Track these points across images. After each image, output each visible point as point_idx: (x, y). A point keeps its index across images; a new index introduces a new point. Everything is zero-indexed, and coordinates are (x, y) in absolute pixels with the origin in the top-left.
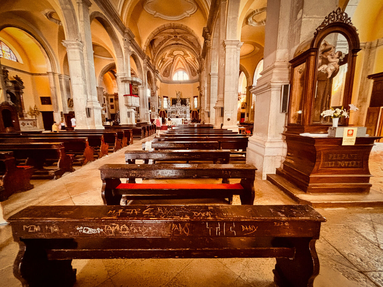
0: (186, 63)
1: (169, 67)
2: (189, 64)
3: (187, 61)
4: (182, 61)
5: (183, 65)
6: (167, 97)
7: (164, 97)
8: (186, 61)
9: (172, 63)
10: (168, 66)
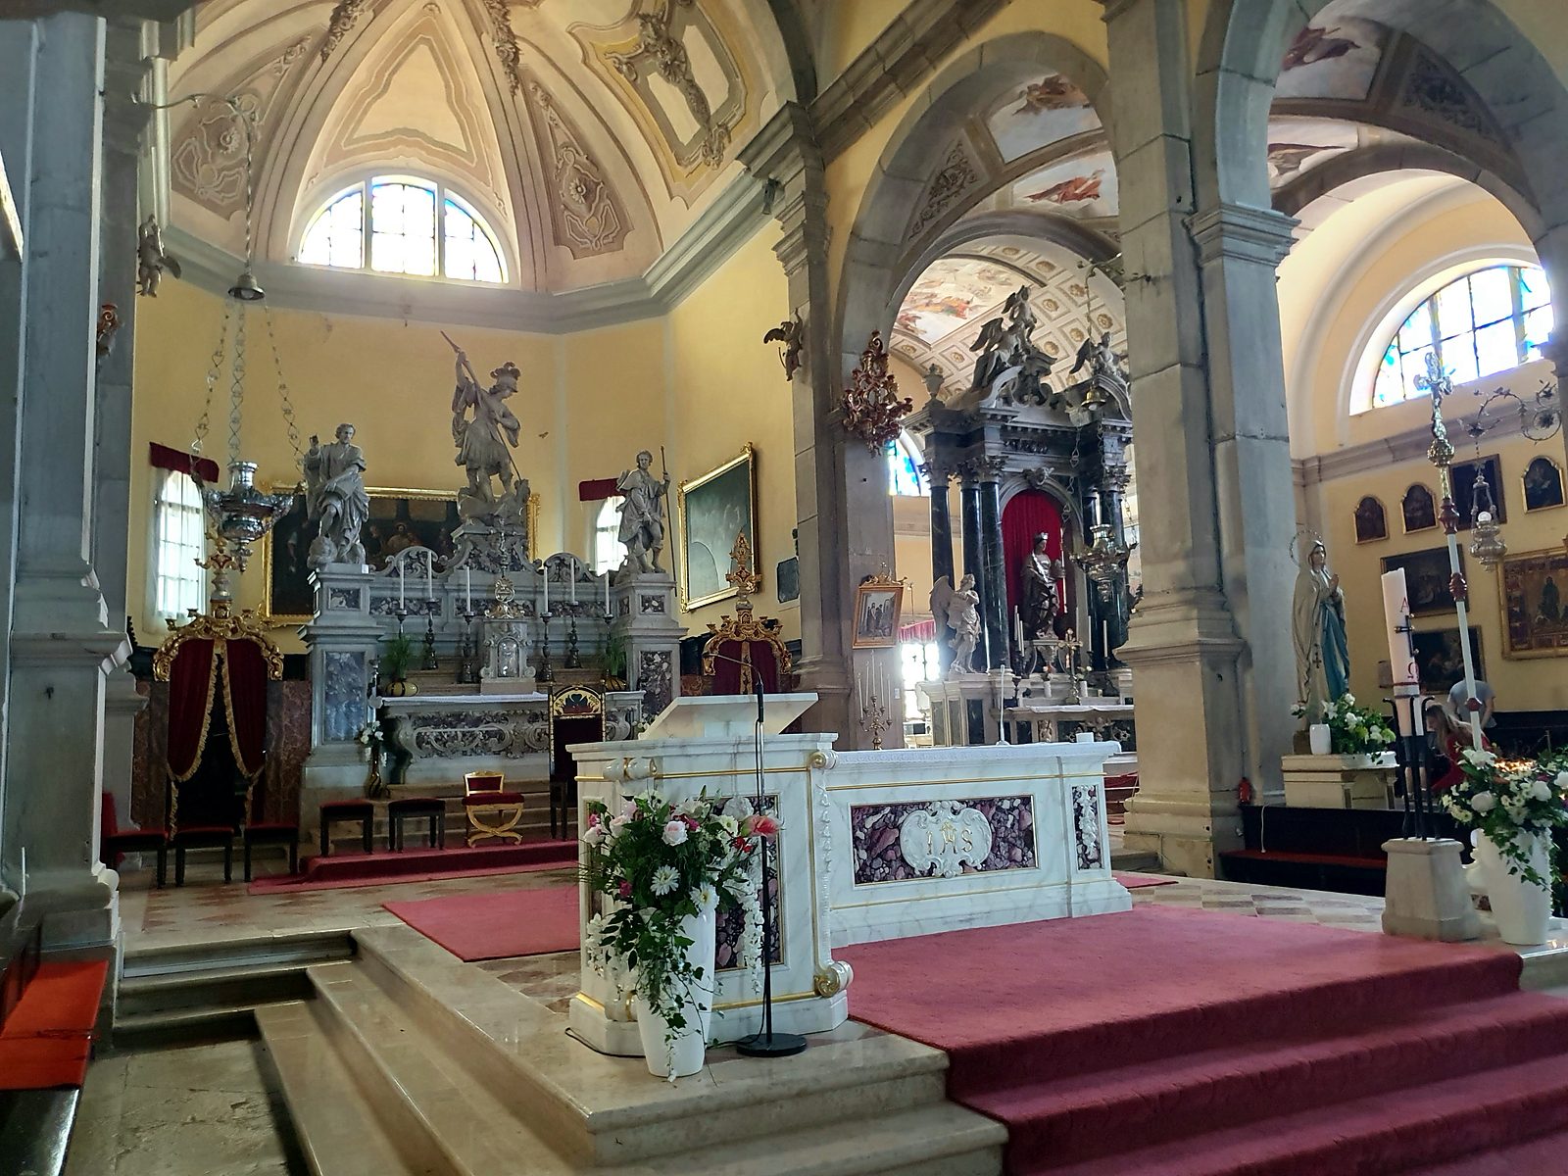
0: (504, 83)
1: (263, 84)
2: (548, 98)
3: (528, 58)
4: (461, 40)
5: (457, 100)
6: (204, 471)
7: (166, 459)
8: (512, 61)
9: (323, 46)
10: (253, 67)
